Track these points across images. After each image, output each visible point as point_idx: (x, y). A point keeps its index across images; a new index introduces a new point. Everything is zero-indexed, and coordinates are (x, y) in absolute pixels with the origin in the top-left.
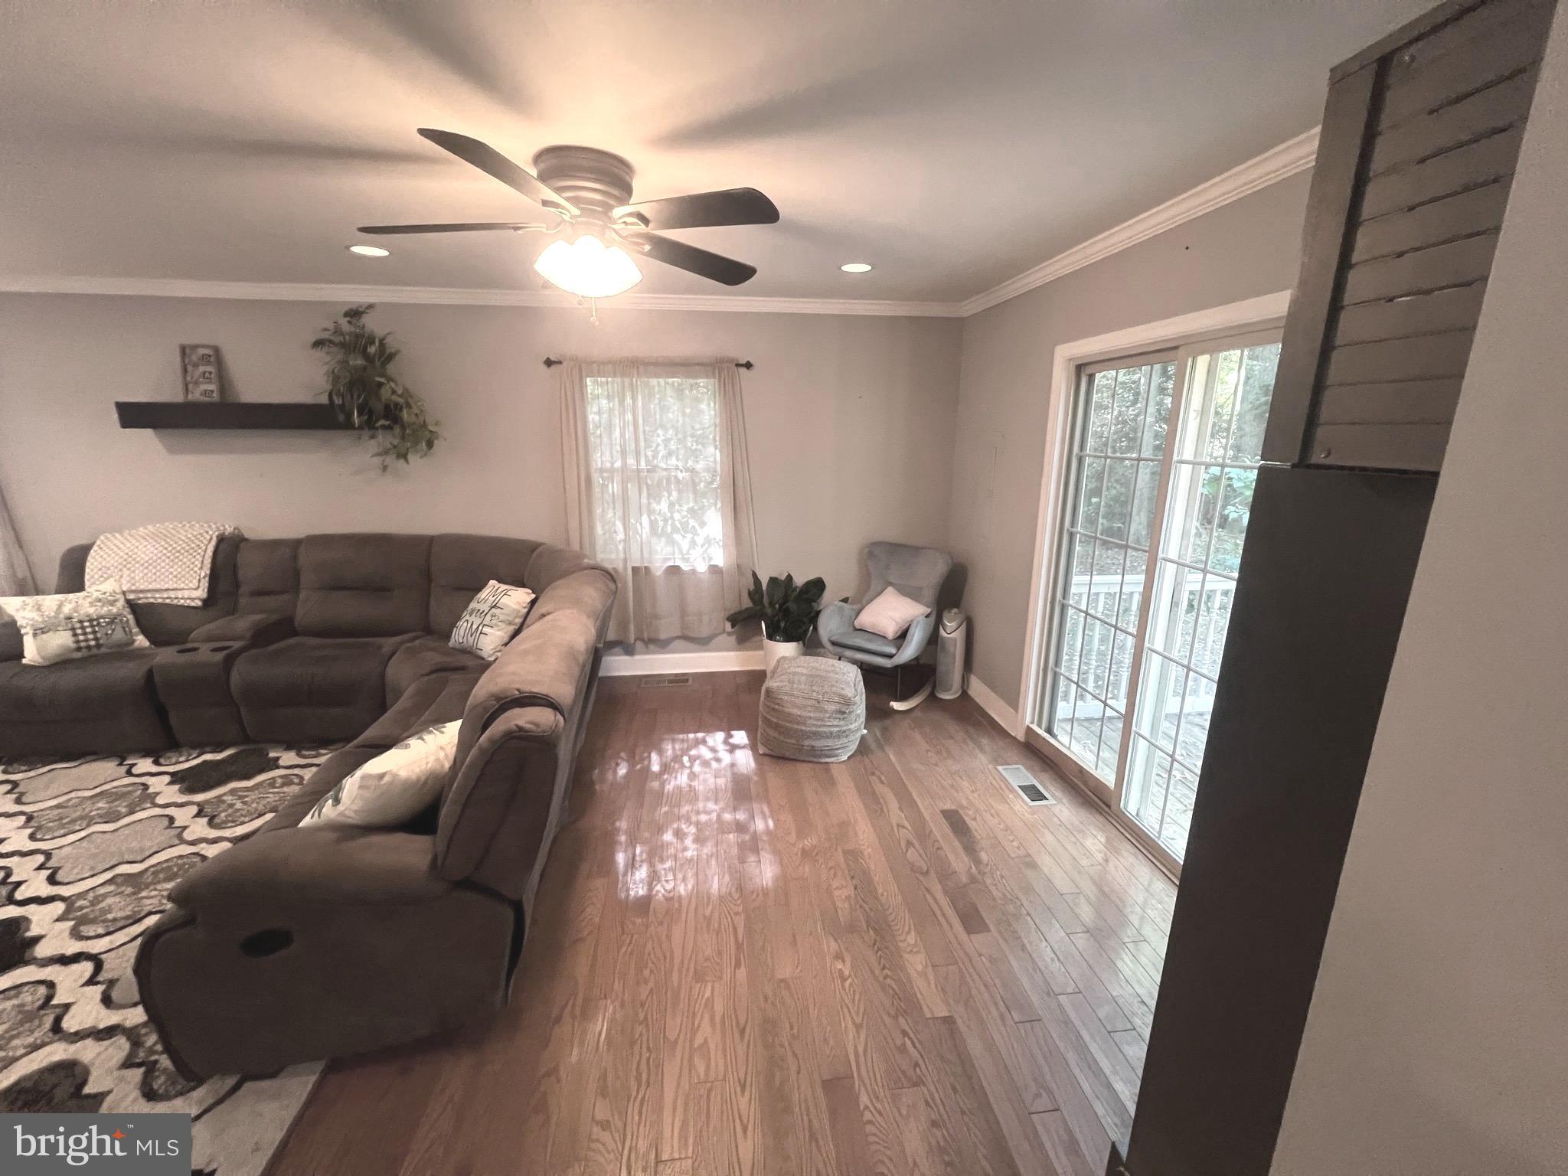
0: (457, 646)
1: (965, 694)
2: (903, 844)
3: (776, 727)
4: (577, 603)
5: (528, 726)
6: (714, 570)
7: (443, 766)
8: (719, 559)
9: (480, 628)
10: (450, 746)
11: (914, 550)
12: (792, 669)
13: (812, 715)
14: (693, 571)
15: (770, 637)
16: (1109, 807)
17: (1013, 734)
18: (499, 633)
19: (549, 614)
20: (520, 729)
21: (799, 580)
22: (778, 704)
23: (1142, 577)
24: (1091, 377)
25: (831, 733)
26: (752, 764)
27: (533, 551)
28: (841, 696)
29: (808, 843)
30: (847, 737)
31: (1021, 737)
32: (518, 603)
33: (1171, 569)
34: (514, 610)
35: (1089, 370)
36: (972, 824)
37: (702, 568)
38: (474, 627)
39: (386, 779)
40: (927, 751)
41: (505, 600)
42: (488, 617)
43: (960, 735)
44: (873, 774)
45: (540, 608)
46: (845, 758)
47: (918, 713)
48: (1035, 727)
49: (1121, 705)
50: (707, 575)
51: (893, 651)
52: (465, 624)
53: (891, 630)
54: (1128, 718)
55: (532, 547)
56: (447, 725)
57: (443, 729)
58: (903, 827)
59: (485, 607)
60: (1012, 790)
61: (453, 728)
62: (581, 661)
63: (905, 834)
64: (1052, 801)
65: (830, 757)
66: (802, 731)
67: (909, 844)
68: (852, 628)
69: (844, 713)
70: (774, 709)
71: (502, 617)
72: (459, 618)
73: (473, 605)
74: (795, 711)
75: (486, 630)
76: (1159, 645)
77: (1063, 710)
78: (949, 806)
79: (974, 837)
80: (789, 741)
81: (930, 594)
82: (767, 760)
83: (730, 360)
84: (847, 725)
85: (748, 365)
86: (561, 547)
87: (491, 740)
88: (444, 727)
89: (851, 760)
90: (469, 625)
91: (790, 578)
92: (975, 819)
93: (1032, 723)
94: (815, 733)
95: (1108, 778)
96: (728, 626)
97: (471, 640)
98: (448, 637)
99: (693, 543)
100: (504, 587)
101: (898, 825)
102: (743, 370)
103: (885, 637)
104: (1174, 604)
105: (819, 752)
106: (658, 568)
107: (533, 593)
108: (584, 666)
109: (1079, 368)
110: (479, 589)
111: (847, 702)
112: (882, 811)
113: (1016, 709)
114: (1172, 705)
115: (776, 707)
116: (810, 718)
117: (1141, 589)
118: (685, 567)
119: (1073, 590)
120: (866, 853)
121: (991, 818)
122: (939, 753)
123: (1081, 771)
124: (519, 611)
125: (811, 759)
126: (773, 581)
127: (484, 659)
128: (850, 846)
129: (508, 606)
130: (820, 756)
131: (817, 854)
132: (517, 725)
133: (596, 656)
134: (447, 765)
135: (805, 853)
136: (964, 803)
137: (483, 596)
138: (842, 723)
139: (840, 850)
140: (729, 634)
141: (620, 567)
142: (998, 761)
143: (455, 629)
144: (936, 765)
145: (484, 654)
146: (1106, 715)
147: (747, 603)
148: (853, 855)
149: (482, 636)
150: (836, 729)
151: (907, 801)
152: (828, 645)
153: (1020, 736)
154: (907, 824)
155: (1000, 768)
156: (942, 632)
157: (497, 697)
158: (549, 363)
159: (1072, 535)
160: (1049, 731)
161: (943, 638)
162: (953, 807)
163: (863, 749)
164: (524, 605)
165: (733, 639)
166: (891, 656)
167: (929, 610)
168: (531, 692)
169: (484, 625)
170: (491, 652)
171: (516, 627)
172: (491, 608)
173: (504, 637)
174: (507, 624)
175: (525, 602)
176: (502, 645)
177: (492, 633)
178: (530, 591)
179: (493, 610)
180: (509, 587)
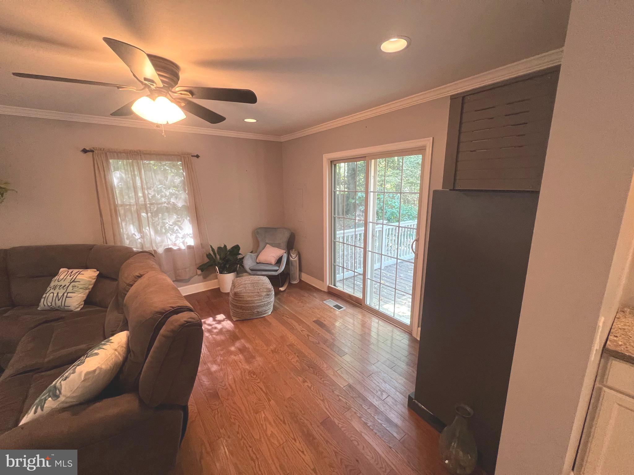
0: (47, 308)
1: (300, 280)
2: (306, 336)
3: (241, 308)
5: (190, 320)
6: (189, 247)
8: (191, 242)
9: (65, 295)
10: (119, 348)
12: (243, 283)
13: (256, 299)
14: (179, 249)
15: (221, 272)
16: (361, 305)
17: (323, 290)
18: (79, 295)
20: (187, 322)
21: (229, 247)
22: (241, 298)
23: (363, 228)
24: (335, 165)
25: (265, 304)
26: (232, 325)
27: (91, 249)
28: (266, 288)
29: (272, 347)
30: (270, 304)
32: (90, 277)
33: (371, 224)
34: (89, 281)
35: (335, 163)
36: (325, 322)
37: (183, 247)
38: (60, 295)
39: (97, 372)
40: (298, 303)
41: (80, 277)
42: (70, 288)
43: (306, 295)
44: (283, 316)
45: (131, 274)
46: (270, 313)
47: (287, 290)
48: (330, 285)
49: (361, 270)
50: (186, 250)
51: (277, 268)
53: (273, 261)
54: (364, 274)
55: (89, 248)
57: (111, 341)
58: (304, 331)
59: (65, 283)
60: (332, 308)
63: (306, 333)
64: (344, 308)
65: (265, 314)
66: (253, 306)
67: (308, 335)
68: (255, 264)
69: (269, 295)
70: (239, 300)
71: (80, 286)
72: (44, 293)
73: (54, 283)
74: (249, 299)
75: (69, 295)
76: (370, 249)
77: (339, 277)
78: (315, 319)
79: (328, 326)
80: (248, 312)
81: (284, 245)
82: (238, 323)
83: (188, 154)
84: (270, 300)
85: (198, 156)
89: (272, 313)
90: (55, 295)
91: (225, 246)
92: (325, 321)
93: (329, 284)
94: (258, 306)
95: (359, 295)
96: (199, 272)
97: (58, 303)
99: (177, 237)
100: (75, 271)
101: (301, 331)
102: (196, 158)
103: (271, 264)
104: (373, 236)
105: (260, 313)
106: (160, 250)
107: (97, 271)
109: (331, 162)
110: (55, 275)
111: (269, 290)
112: (293, 328)
113: (323, 281)
114: (377, 266)
115: (241, 299)
116: (256, 300)
117: (363, 232)
118: (175, 248)
119: (337, 236)
120: (295, 344)
121: (330, 319)
122: (302, 302)
123: (350, 296)
124: (91, 281)
125: (258, 317)
126: (219, 248)
127: (72, 311)
128: (288, 344)
129: (83, 280)
130: (261, 315)
131: (278, 350)
132: (185, 321)
134: (121, 358)
135: (273, 351)
136: (319, 317)
137: (60, 278)
138: (268, 299)
139: (285, 346)
140: (199, 275)
142: (323, 300)
143: (42, 300)
144: (304, 307)
145: (72, 308)
146: (355, 275)
147: (206, 260)
148: (291, 346)
149: (67, 298)
150: (267, 302)
151: (300, 322)
152: (249, 271)
153: (326, 290)
154: (304, 329)
155: (324, 302)
156: (291, 259)
157: (161, 313)
158: (85, 151)
159: (334, 218)
160: (335, 285)
161: (291, 261)
162: (316, 319)
163: (275, 309)
164: (94, 278)
165: (201, 277)
166: (277, 271)
167: (285, 251)
168: (179, 306)
169: (68, 292)
170: (77, 306)
171: (90, 291)
172: (71, 283)
173: (83, 297)
174: (84, 289)
175: (94, 276)
176: (83, 301)
177: (75, 296)
178: (96, 270)
179: (73, 284)
180: (81, 270)
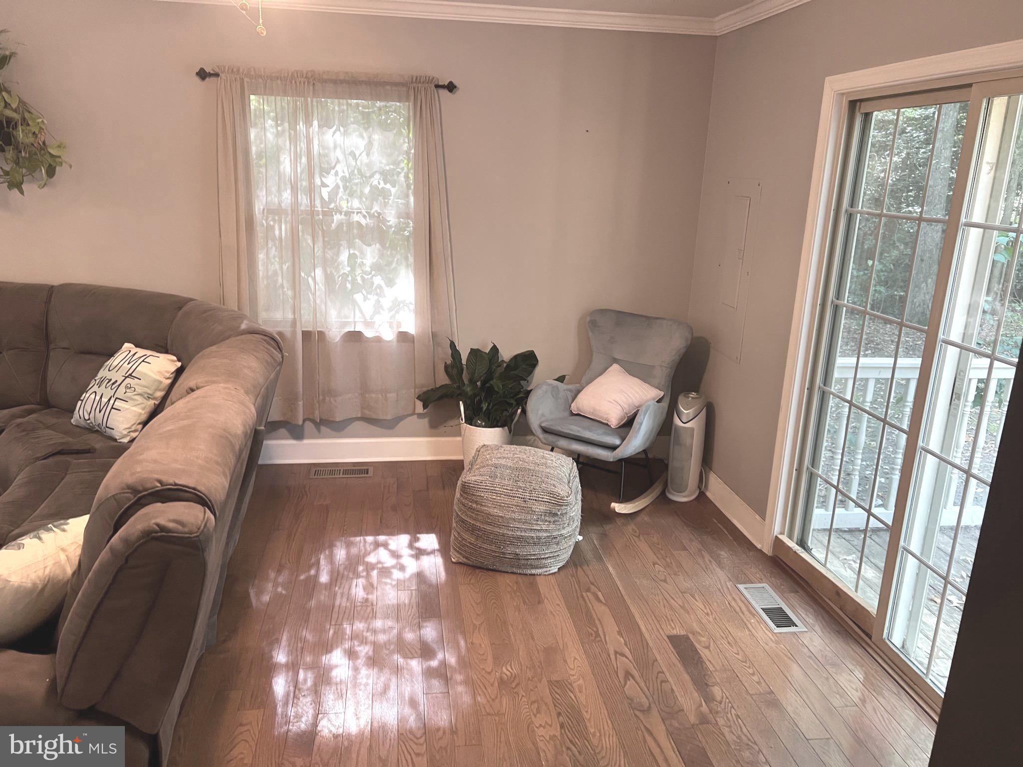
0: (82, 423)
1: (702, 496)
2: (621, 674)
3: (473, 530)
4: (232, 375)
5: (171, 525)
6: (403, 337)
7: (64, 570)
8: (410, 324)
9: (112, 402)
10: (73, 548)
11: (648, 320)
12: (494, 461)
13: (516, 516)
14: (378, 340)
15: (470, 421)
16: (870, 637)
17: (759, 546)
18: (134, 409)
19: (198, 388)
20: (162, 528)
21: (506, 354)
22: (476, 502)
25: (539, 538)
26: (443, 575)
27: (180, 308)
28: (550, 493)
29: (507, 671)
30: (557, 544)
31: (767, 549)
32: (159, 372)
33: (952, 353)
34: (156, 380)
36: (704, 653)
37: (389, 335)
38: (105, 400)
40: (654, 564)
41: (143, 368)
42: (122, 389)
43: (694, 546)
44: (588, 590)
45: (186, 381)
46: (555, 569)
47: (645, 518)
48: (784, 538)
49: (887, 514)
50: (395, 344)
51: (617, 442)
52: (93, 396)
53: (614, 417)
54: (895, 529)
55: (178, 304)
56: (71, 521)
57: (65, 527)
58: (623, 655)
59: (117, 376)
60: (754, 614)
61: (78, 526)
62: (237, 448)
63: (625, 663)
64: (801, 628)
65: (537, 568)
66: (503, 535)
67: (628, 675)
68: (567, 414)
69: (555, 515)
70: (471, 508)
71: (139, 390)
72: (84, 390)
73: (102, 373)
74: (496, 511)
75: (118, 404)
76: (934, 446)
77: (820, 517)
78: (678, 631)
79: (707, 668)
80: (485, 546)
81: (662, 373)
82: (458, 568)
83: (429, 80)
84: (559, 530)
85: (451, 87)
86: (215, 304)
87: (125, 541)
88: (68, 524)
89: (561, 572)
90: (98, 398)
91: (495, 349)
92: (708, 647)
93: (782, 533)
94: (519, 538)
95: (869, 600)
96: (419, 405)
97: (100, 416)
98: (72, 411)
99: (378, 307)
100: (141, 352)
101: (616, 653)
102: (444, 93)
103: (607, 425)
104: (955, 395)
105: (523, 562)
106: (335, 333)
107: (179, 360)
108: (241, 451)
109: (853, 105)
110: (111, 355)
111: (557, 503)
112: (598, 635)
113: (763, 516)
114: (948, 517)
115: (474, 505)
116: (514, 520)
118: (369, 333)
120: (575, 685)
121: (727, 646)
122: (668, 566)
123: (838, 593)
124: (161, 382)
125: (515, 570)
126: (474, 353)
127: (115, 440)
128: (555, 677)
129: (147, 376)
130: (526, 566)
131: (517, 685)
132: (158, 525)
133: (256, 440)
134: (69, 571)
135: (502, 682)
136: (696, 627)
137: (115, 363)
138: (552, 526)
139: (544, 681)
140: (420, 416)
141: (287, 330)
142: (740, 578)
143: (80, 402)
144: (665, 581)
145: (116, 434)
146: (870, 525)
147: (443, 379)
148: (560, 686)
149: (113, 411)
150: (545, 535)
151: (628, 625)
152: (538, 432)
154: (627, 651)
155: (741, 587)
156: (677, 421)
157: (133, 489)
158: (202, 74)
159: (836, 309)
160: (802, 543)
161: (677, 429)
162: (683, 633)
163: (577, 558)
164: (168, 375)
165: (426, 421)
166: (613, 448)
167: (662, 393)
168: (176, 485)
169: (117, 398)
170: (125, 432)
171: (157, 403)
172: (126, 377)
173: (141, 414)
174: (145, 398)
175: (168, 372)
176: (139, 424)
177: (127, 409)
178: (175, 358)
179: (128, 380)
180: (149, 352)
